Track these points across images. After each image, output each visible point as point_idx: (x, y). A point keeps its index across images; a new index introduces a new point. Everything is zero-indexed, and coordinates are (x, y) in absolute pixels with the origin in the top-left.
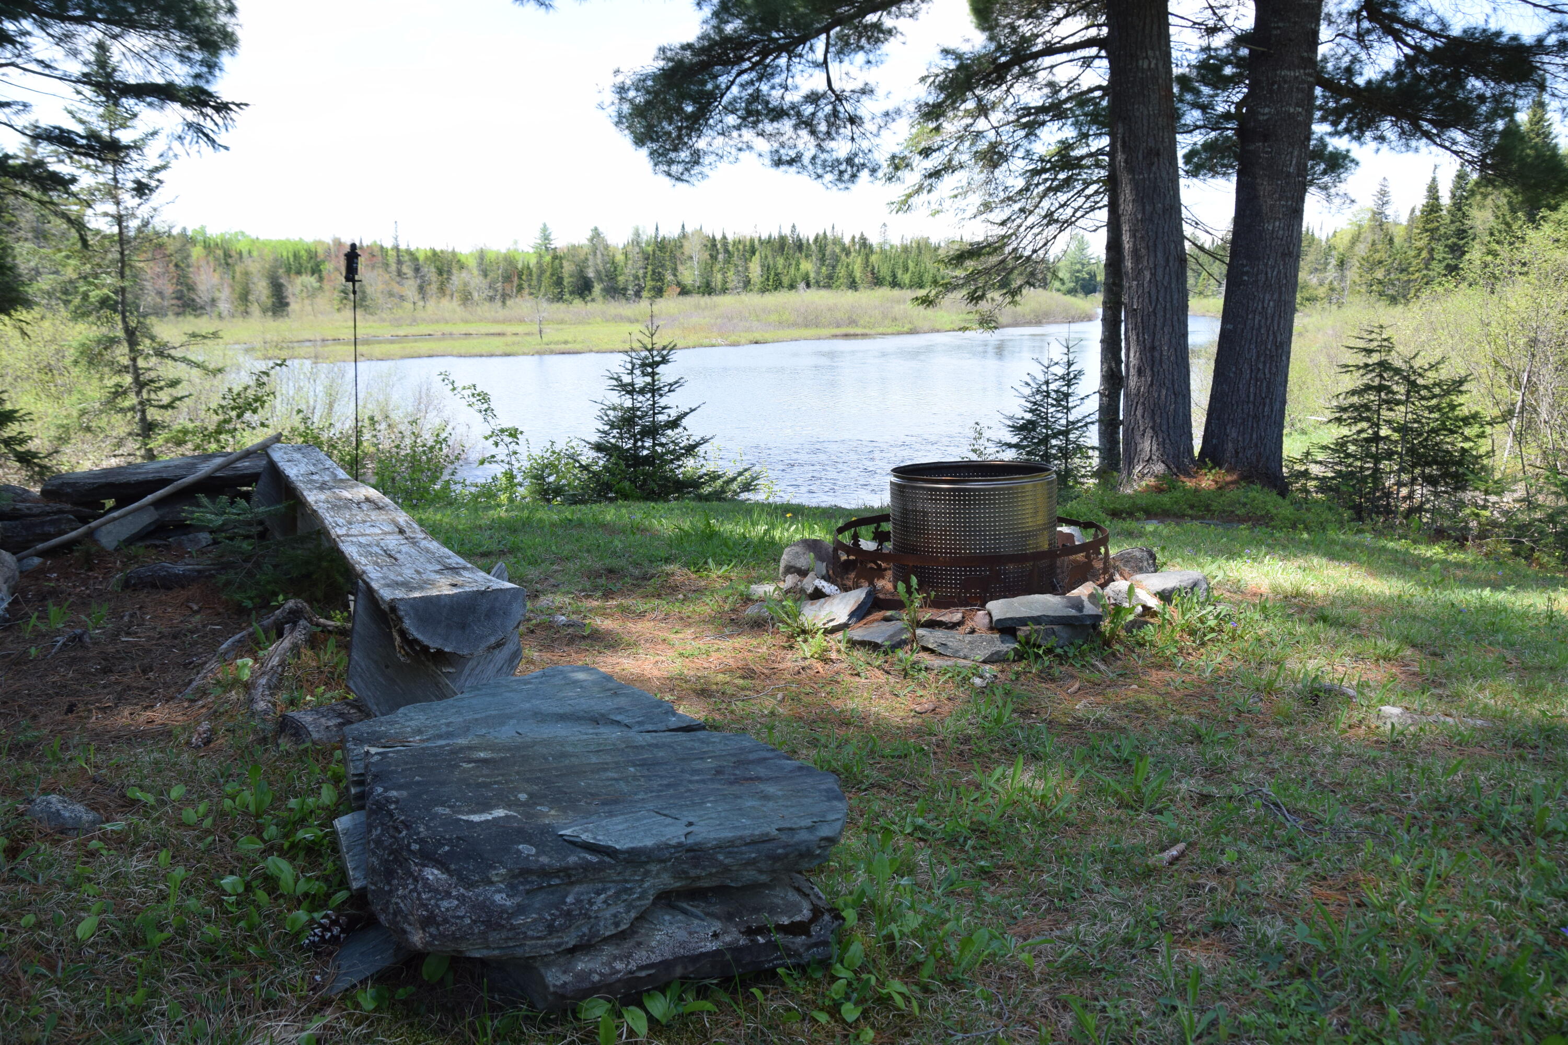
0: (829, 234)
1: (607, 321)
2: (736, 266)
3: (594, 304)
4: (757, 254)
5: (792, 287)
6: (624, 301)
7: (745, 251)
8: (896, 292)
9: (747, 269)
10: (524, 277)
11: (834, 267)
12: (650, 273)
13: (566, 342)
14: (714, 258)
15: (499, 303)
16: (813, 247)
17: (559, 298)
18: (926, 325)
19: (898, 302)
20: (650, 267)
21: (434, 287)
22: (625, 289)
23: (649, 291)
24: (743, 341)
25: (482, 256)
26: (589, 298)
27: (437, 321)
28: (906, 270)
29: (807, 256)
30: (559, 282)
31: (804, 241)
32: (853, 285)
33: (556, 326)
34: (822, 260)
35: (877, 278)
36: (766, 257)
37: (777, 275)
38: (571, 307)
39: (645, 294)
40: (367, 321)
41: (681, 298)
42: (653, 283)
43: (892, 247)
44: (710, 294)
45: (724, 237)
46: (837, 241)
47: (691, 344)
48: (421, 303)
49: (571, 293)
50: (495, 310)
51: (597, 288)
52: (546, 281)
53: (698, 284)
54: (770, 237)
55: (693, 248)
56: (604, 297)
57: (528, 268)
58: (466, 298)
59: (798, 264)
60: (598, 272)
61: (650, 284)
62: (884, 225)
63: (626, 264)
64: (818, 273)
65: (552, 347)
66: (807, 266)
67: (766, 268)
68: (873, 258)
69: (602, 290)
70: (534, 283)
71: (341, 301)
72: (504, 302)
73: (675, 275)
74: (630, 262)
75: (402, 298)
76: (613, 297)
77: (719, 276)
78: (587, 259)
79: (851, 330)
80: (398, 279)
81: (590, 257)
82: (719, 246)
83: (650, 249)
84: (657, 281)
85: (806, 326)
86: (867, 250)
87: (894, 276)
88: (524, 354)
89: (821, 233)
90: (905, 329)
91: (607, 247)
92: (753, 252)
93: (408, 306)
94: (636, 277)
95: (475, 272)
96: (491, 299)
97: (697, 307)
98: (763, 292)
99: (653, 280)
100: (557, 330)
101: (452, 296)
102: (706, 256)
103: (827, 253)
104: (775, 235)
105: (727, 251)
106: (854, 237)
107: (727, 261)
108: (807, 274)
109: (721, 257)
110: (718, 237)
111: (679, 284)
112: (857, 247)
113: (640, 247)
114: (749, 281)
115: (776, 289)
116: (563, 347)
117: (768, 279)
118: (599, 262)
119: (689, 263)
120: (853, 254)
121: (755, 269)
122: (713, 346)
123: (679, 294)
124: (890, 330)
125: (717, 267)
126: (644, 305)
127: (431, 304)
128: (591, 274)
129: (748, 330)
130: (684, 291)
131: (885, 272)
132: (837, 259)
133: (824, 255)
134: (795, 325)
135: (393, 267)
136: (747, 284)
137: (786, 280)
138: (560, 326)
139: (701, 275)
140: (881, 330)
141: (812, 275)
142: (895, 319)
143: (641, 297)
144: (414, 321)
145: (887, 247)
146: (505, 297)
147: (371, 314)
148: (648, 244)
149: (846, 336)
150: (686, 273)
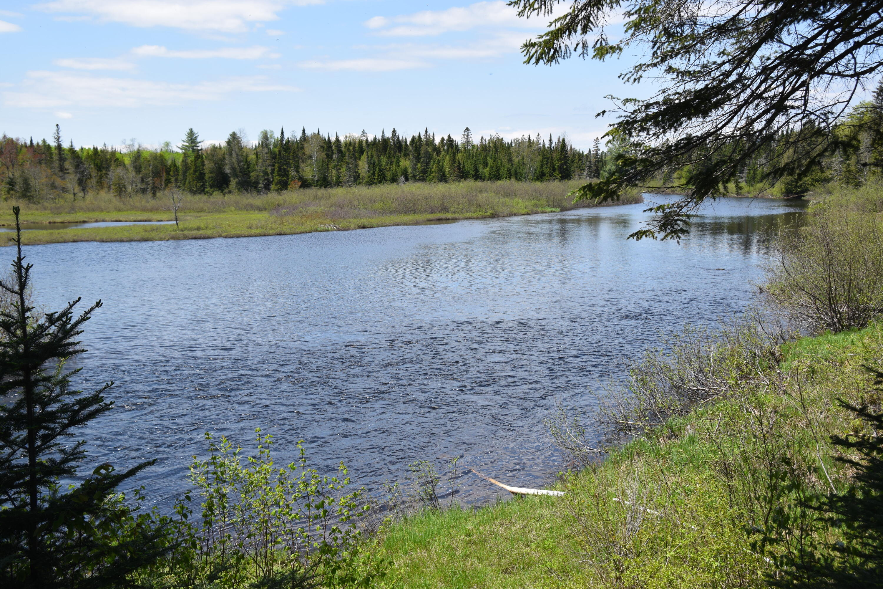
0: (422, 136)
1: (240, 209)
2: (348, 164)
3: (231, 196)
4: (365, 154)
5: (394, 180)
6: (255, 193)
7: (354, 151)
8: (479, 184)
9: (356, 166)
10: (171, 173)
11: (427, 164)
12: (276, 170)
13: (199, 229)
14: (329, 157)
15: (149, 195)
16: (410, 147)
17: (201, 191)
18: (505, 210)
19: (481, 191)
20: (277, 165)
21: (94, 181)
22: (257, 183)
23: (276, 184)
24: (352, 226)
25: (137, 156)
26: (226, 191)
27: (93, 210)
28: (486, 165)
29: (406, 155)
30: (201, 177)
31: (403, 143)
32: (443, 178)
33: (197, 214)
34: (418, 158)
35: (463, 172)
36: (372, 156)
37: (381, 170)
38: (212, 199)
39: (273, 187)
40: (30, 209)
41: (302, 190)
42: (279, 178)
43: (473, 146)
44: (325, 187)
45: (338, 140)
46: (430, 143)
47: (308, 229)
48: (81, 194)
49: (211, 186)
50: (147, 200)
51: (233, 182)
52: (190, 177)
53: (316, 178)
54: (375, 139)
55: (310, 149)
56: (239, 189)
57: (175, 165)
58: (121, 190)
59: (398, 162)
60: (233, 169)
61: (277, 178)
62: (467, 129)
63: (257, 162)
64: (414, 168)
65: (186, 232)
66: (406, 163)
67: (372, 165)
68: (459, 156)
69: (237, 183)
70: (180, 177)
71: (8, 192)
72: (154, 194)
73: (297, 172)
74: (260, 161)
75: (64, 190)
76: (247, 190)
77: (334, 172)
78: (224, 158)
79: (443, 215)
80: (60, 174)
81: (227, 157)
82: (334, 147)
83: (276, 150)
84: (283, 176)
85: (406, 213)
86: (454, 150)
87: (477, 170)
88: (161, 239)
89: (417, 135)
90: (488, 214)
91: (241, 148)
92: (361, 152)
93: (69, 196)
94: (266, 173)
95: (131, 169)
96: (144, 191)
97: (316, 197)
98: (370, 185)
99: (279, 175)
100: (196, 217)
101: (109, 187)
102: (323, 155)
103: (422, 152)
104: (379, 137)
105: (340, 151)
106: (443, 139)
107: (341, 159)
108: (406, 169)
109: (335, 156)
110: (333, 139)
111: (301, 178)
112: (446, 147)
113: (269, 149)
114: (359, 175)
115: (380, 182)
116: (195, 233)
117: (374, 174)
118: (234, 160)
119: (309, 162)
120: (443, 153)
121: (363, 166)
122: (327, 231)
123: (301, 187)
124: (475, 215)
125: (332, 165)
126: (272, 197)
127: (90, 196)
128: (227, 170)
129: (357, 216)
130: (305, 184)
131: (469, 166)
132: (429, 157)
133: (419, 154)
134: (396, 212)
135: (56, 164)
136: (357, 179)
137: (388, 175)
138: (199, 214)
139: (319, 171)
140: (467, 215)
141: (410, 170)
142: (479, 206)
143: (269, 190)
144: (73, 210)
145: (470, 147)
146: (155, 190)
147: (34, 203)
148: (275, 146)
149: (440, 221)
150: (307, 169)
